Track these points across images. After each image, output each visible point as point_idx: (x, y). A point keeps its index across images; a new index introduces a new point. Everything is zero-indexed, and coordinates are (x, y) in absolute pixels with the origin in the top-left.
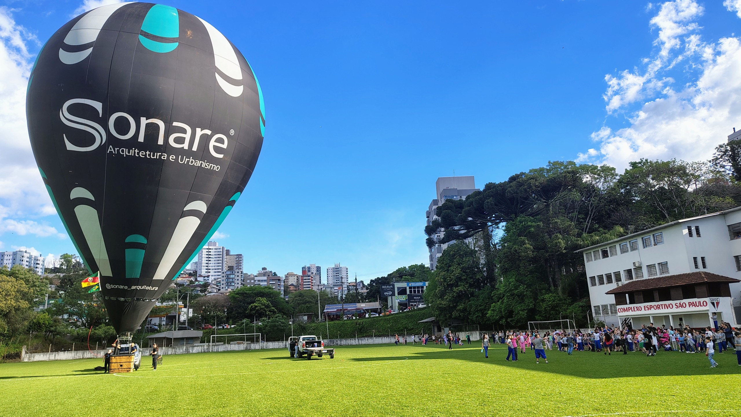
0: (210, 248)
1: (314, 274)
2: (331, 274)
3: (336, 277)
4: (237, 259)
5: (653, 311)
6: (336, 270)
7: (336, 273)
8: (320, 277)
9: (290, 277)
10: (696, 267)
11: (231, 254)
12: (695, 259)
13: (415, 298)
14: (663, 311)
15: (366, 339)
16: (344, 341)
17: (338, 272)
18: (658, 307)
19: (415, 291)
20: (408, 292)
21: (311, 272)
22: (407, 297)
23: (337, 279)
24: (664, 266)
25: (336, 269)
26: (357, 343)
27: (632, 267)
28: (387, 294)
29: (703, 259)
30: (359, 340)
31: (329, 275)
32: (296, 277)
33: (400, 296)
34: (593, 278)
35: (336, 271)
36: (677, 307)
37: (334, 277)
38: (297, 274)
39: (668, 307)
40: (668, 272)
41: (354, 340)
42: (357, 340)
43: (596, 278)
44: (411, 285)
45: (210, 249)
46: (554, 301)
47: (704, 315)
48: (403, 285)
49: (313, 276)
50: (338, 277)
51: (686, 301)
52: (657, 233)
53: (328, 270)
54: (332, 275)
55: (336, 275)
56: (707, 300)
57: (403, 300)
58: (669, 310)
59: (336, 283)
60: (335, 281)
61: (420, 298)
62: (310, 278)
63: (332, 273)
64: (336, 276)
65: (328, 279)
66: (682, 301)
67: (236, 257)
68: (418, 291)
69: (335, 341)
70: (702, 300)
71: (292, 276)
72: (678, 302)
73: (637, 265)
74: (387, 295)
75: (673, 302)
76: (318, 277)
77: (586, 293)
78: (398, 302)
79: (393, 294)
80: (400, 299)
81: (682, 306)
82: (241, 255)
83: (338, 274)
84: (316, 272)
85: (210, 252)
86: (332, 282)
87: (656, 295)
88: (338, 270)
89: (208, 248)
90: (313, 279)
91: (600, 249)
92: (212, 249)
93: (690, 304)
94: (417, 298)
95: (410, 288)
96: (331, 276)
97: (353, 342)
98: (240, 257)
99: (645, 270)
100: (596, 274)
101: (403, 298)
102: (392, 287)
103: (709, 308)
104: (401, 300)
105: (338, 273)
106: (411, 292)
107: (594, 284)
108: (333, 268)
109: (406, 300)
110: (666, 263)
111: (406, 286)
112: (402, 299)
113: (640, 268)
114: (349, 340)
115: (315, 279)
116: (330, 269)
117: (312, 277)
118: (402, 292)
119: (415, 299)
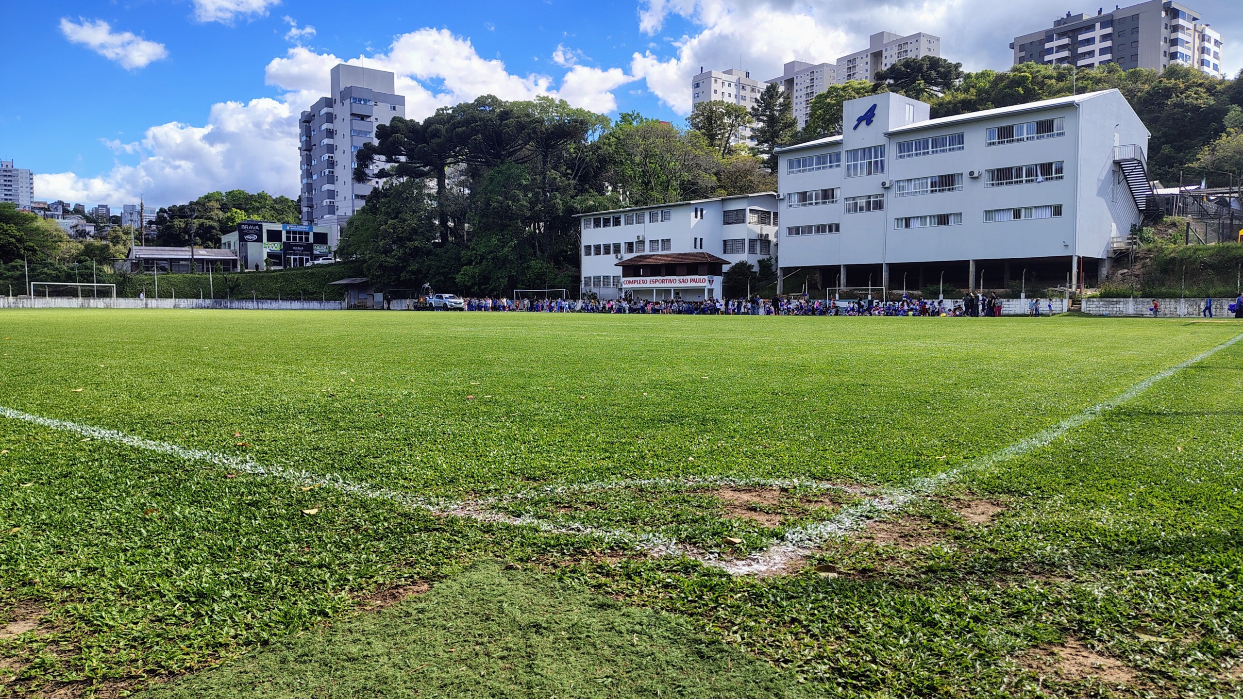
5: (658, 285)
10: (695, 247)
12: (696, 239)
13: (294, 248)
14: (666, 285)
18: (663, 281)
19: (295, 239)
20: (284, 239)
22: (282, 246)
24: (666, 242)
27: (635, 240)
28: (250, 238)
29: (701, 240)
33: (270, 243)
34: (588, 248)
36: (680, 282)
39: (671, 281)
40: (669, 249)
43: (592, 248)
44: (290, 228)
46: (540, 268)
47: (701, 291)
48: (278, 227)
51: (689, 277)
52: (666, 210)
56: (706, 277)
57: (276, 249)
58: (673, 285)
61: (303, 248)
66: (685, 277)
70: (702, 277)
72: (681, 278)
73: (641, 239)
75: (677, 278)
77: (577, 264)
78: (268, 252)
79: (260, 240)
80: (270, 248)
81: (684, 281)
87: (663, 271)
91: (601, 217)
93: (691, 280)
94: (298, 248)
95: (288, 232)
99: (647, 244)
100: (592, 243)
101: (276, 247)
102: (257, 227)
103: (706, 285)
104: (272, 249)
106: (288, 238)
107: (588, 253)
109: (281, 250)
110: (669, 240)
111: (281, 229)
112: (274, 248)
113: (643, 242)
118: (274, 236)
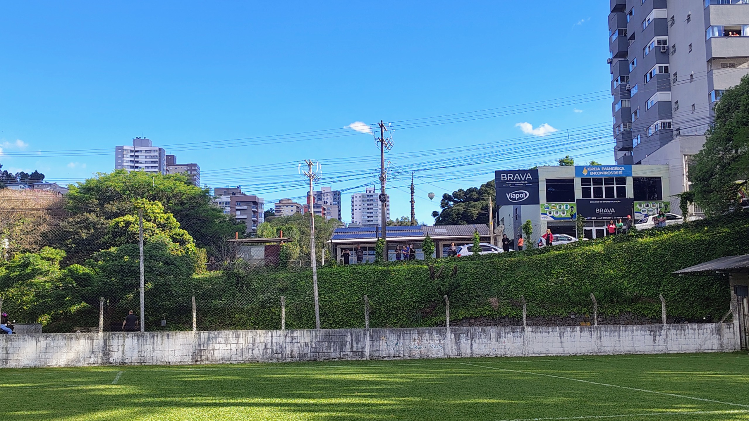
0: (136, 149)
1: (329, 204)
2: (358, 205)
3: (368, 211)
4: (189, 172)
6: (368, 198)
7: (368, 204)
8: (339, 211)
9: (284, 208)
11: (177, 164)
13: (598, 211)
15: (493, 335)
16: (393, 338)
17: (371, 202)
19: (598, 192)
20: (578, 194)
21: (323, 200)
22: (575, 208)
23: (369, 215)
25: (368, 196)
26: (451, 350)
28: (516, 196)
30: (457, 338)
31: (355, 207)
32: (296, 207)
33: (553, 204)
35: (368, 200)
37: (364, 211)
38: (296, 203)
41: (436, 336)
42: (450, 336)
44: (589, 172)
45: (137, 151)
48: (566, 172)
49: (325, 207)
50: (372, 211)
53: (353, 198)
54: (360, 207)
55: (368, 207)
57: (563, 216)
59: (368, 221)
60: (366, 217)
61: (613, 210)
62: (321, 210)
63: (360, 203)
64: (368, 209)
65: (353, 214)
67: (185, 168)
68: (609, 192)
69: (349, 338)
71: (287, 206)
74: (514, 199)
76: (335, 209)
78: (548, 222)
79: (534, 200)
80: (554, 214)
82: (195, 165)
83: (371, 206)
84: (331, 201)
85: (137, 157)
86: (360, 220)
88: (371, 198)
89: (133, 149)
90: (325, 212)
92: (141, 151)
94: (606, 210)
96: (358, 209)
97: (432, 343)
98: (193, 168)
101: (563, 211)
104: (556, 216)
105: (372, 204)
106: (586, 192)
108: (363, 195)
109: (572, 216)
111: (573, 176)
112: (560, 214)
114: (415, 336)
115: (329, 213)
116: (358, 197)
117: (324, 209)
118: (561, 192)
119: (598, 215)
